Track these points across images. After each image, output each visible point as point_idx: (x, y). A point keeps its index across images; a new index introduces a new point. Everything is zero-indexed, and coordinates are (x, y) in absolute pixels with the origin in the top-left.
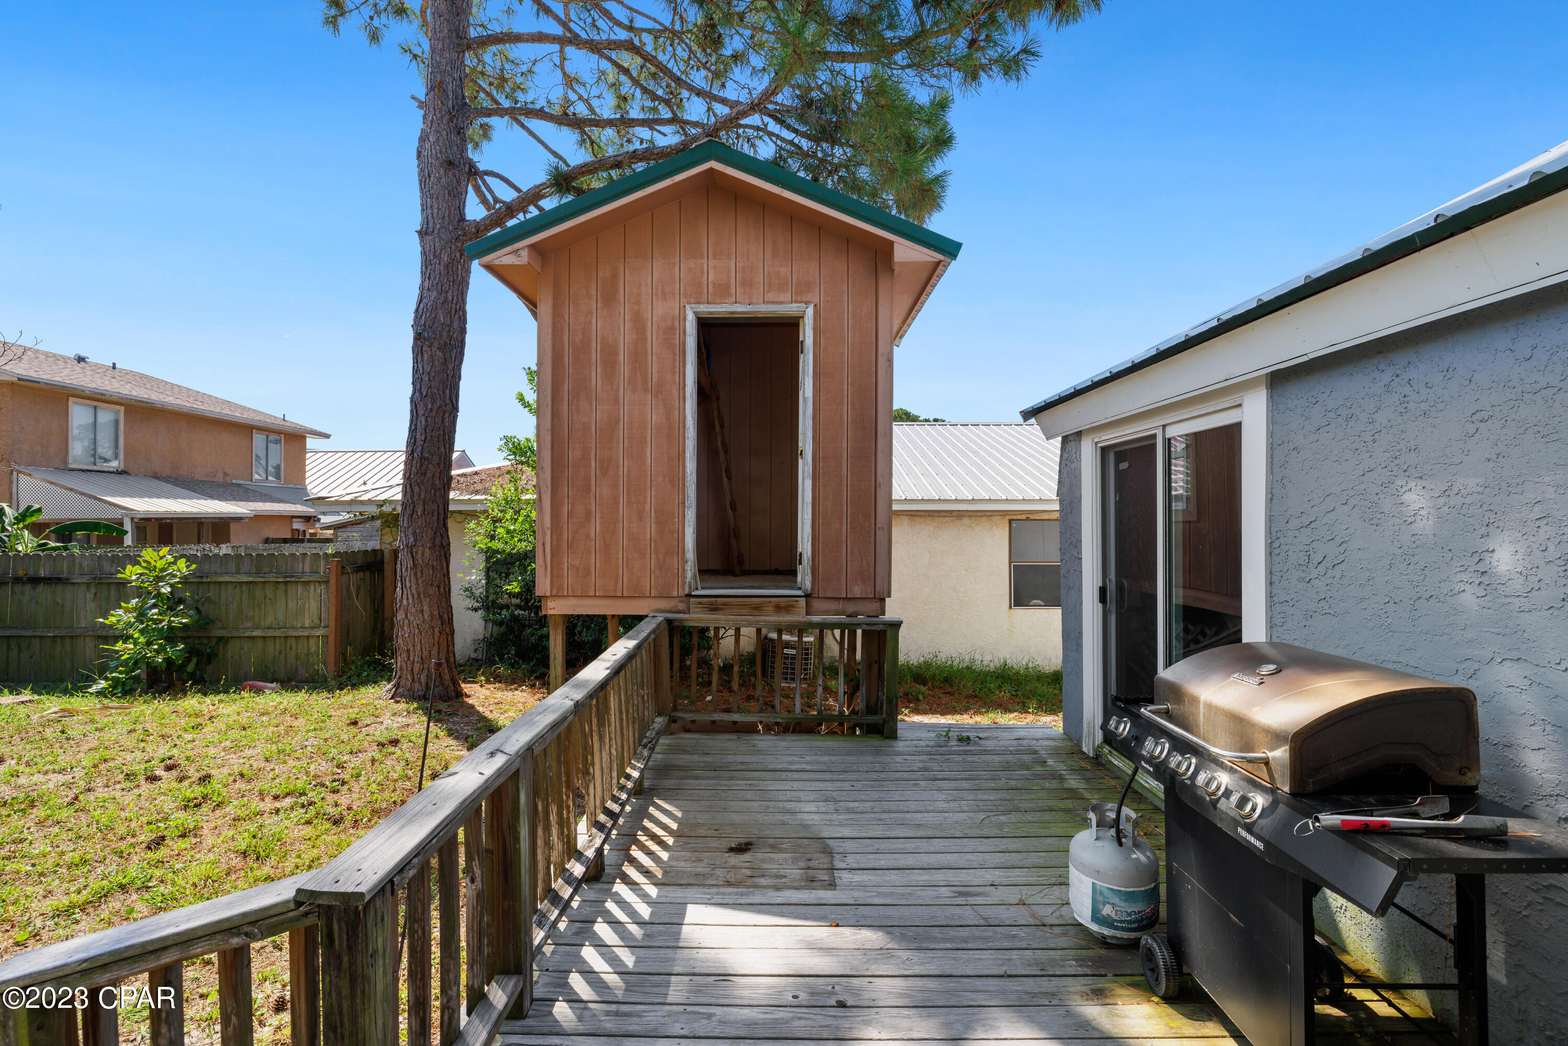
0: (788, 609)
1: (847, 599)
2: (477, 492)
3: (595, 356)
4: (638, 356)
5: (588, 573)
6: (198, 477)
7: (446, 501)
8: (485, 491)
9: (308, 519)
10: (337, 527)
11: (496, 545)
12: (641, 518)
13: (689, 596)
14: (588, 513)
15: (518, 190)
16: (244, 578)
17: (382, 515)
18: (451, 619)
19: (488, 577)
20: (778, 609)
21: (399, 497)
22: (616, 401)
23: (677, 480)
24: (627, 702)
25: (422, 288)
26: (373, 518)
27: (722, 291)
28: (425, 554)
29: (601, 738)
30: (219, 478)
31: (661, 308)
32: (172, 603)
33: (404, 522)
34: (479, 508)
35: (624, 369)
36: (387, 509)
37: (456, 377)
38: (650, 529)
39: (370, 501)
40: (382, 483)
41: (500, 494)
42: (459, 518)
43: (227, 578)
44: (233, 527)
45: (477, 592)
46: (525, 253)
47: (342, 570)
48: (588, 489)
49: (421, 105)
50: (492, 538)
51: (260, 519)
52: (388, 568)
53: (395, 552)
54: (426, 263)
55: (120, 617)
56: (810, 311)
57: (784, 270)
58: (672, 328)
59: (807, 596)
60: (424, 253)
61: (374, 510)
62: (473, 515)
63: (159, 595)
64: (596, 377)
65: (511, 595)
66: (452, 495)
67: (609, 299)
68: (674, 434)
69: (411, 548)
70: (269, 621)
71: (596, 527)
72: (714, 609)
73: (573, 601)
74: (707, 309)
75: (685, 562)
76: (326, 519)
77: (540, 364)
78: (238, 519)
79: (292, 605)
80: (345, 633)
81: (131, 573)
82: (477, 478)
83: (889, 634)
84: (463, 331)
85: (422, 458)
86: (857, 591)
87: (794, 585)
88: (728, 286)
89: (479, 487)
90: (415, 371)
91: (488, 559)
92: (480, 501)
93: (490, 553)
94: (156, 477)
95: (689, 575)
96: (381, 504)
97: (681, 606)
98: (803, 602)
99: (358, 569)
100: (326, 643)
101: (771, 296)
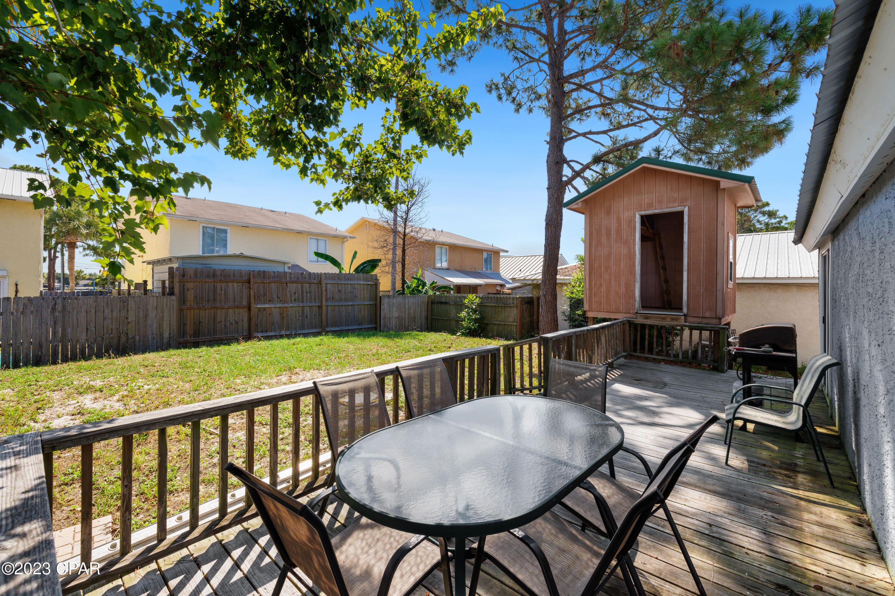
0: (676, 320)
1: (703, 317)
2: (566, 276)
3: (604, 232)
4: (619, 231)
5: (601, 304)
6: (468, 270)
7: (556, 279)
8: (570, 275)
9: (502, 286)
10: (513, 289)
11: (574, 296)
12: (619, 286)
13: (637, 313)
14: (601, 284)
15: (581, 164)
16: (493, 305)
17: (533, 284)
18: (557, 320)
19: (571, 308)
20: (672, 319)
21: (540, 277)
22: (611, 247)
23: (633, 273)
24: (609, 341)
25: (548, 207)
26: (530, 285)
27: (650, 206)
28: (549, 298)
29: (598, 346)
30: (473, 270)
31: (626, 214)
32: (475, 311)
33: (542, 287)
34: (568, 281)
35: (613, 236)
36: (535, 282)
37: (559, 236)
38: (623, 290)
39: (529, 279)
40: (533, 272)
41: (576, 277)
42: (560, 285)
43: (488, 304)
44: (479, 288)
45: (567, 314)
46: (580, 204)
47: (522, 304)
48: (601, 276)
49: (548, 143)
50: (573, 293)
51: (487, 285)
52: (535, 304)
53: (538, 298)
54: (550, 199)
55: (463, 314)
56: (686, 210)
57: (675, 195)
58: (631, 220)
59: (685, 315)
60: (549, 195)
61: (530, 282)
62: (566, 284)
63: (472, 309)
64: (604, 239)
65: (579, 315)
66: (558, 277)
67: (608, 213)
68: (631, 256)
69: (544, 295)
70: (500, 319)
71: (603, 289)
72: (646, 318)
73: (596, 313)
74: (643, 213)
75: (635, 301)
76: (508, 286)
77: (585, 236)
78: (480, 285)
79: (506, 314)
80: (522, 326)
81: (466, 301)
82: (566, 270)
83: (721, 332)
84: (562, 220)
85: (548, 265)
86: (708, 315)
87: (682, 312)
88: (652, 203)
89: (567, 273)
90: (546, 236)
91: (571, 301)
92: (568, 279)
93: (571, 298)
94: (456, 270)
95: (637, 306)
96: (533, 280)
97: (634, 317)
98: (683, 317)
99: (526, 303)
100: (516, 328)
101: (670, 205)
